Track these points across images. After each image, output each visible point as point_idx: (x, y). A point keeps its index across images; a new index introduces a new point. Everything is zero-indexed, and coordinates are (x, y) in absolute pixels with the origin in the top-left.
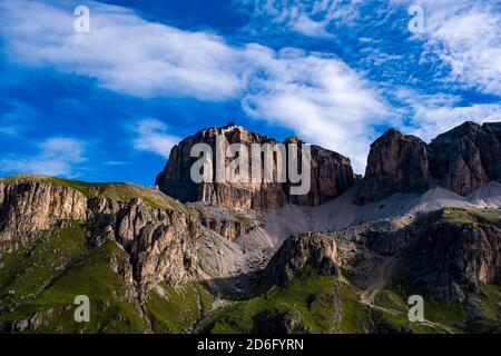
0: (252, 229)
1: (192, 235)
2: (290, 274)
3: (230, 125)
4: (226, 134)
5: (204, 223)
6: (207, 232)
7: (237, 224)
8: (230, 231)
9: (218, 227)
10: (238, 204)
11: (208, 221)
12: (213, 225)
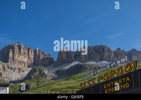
0: (24, 71)
1: (4, 70)
2: (33, 77)
3: (19, 43)
4: (17, 45)
5: (9, 68)
6: (9, 70)
7: (19, 69)
8: (17, 70)
9: (13, 69)
10: (20, 65)
11: (10, 68)
12: (11, 69)
